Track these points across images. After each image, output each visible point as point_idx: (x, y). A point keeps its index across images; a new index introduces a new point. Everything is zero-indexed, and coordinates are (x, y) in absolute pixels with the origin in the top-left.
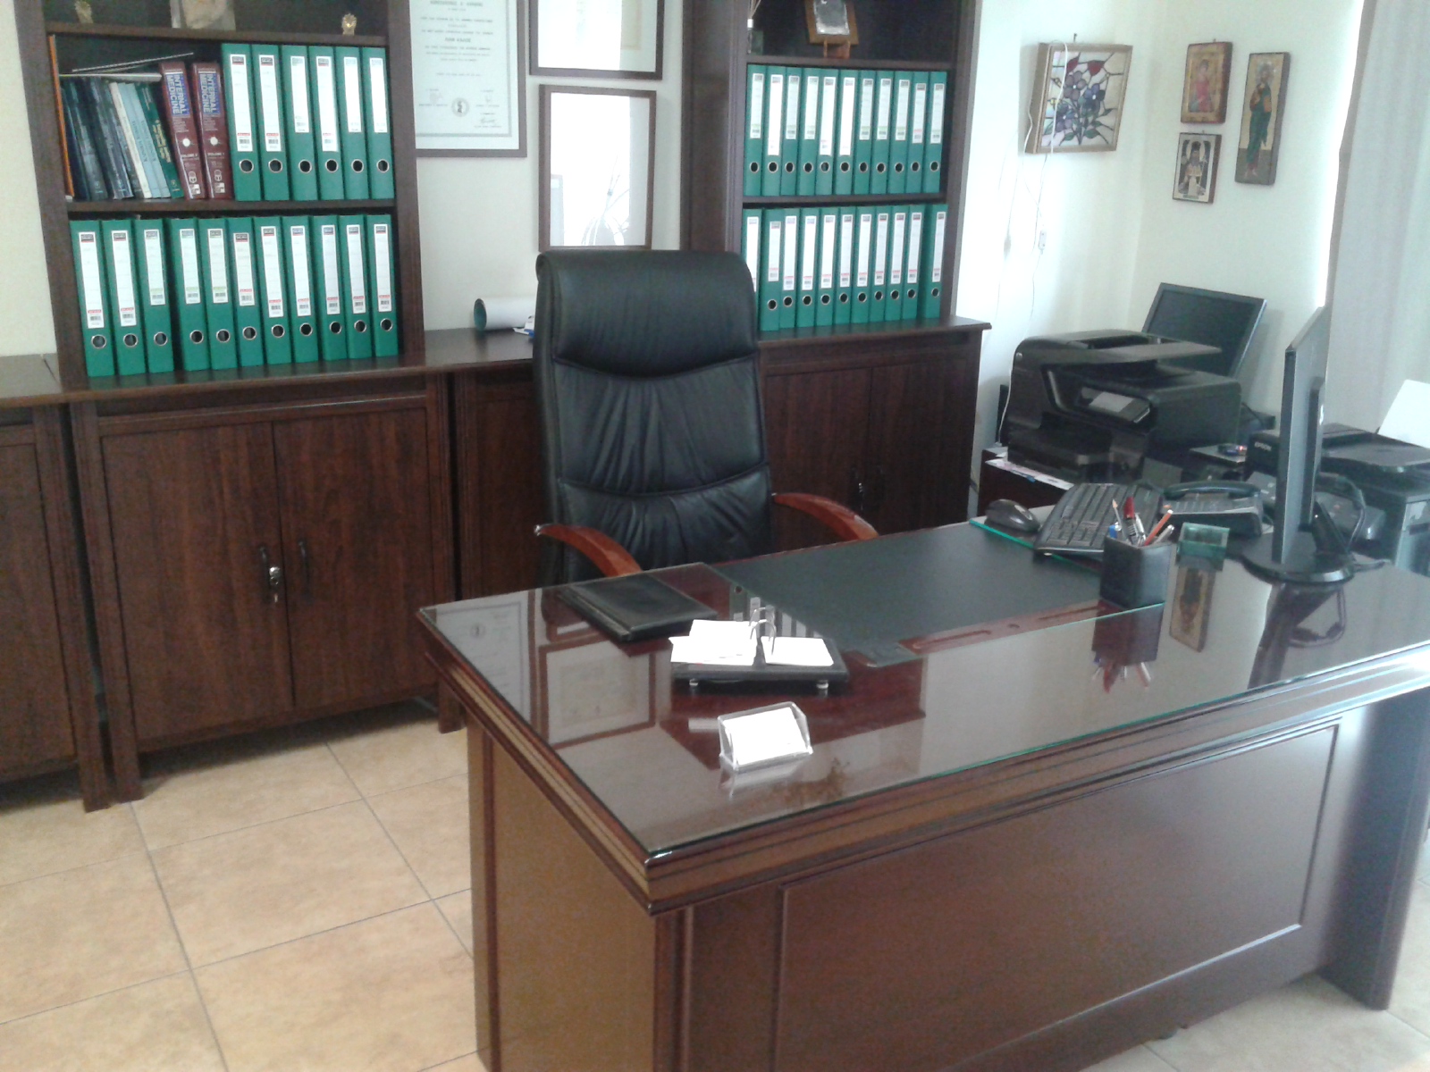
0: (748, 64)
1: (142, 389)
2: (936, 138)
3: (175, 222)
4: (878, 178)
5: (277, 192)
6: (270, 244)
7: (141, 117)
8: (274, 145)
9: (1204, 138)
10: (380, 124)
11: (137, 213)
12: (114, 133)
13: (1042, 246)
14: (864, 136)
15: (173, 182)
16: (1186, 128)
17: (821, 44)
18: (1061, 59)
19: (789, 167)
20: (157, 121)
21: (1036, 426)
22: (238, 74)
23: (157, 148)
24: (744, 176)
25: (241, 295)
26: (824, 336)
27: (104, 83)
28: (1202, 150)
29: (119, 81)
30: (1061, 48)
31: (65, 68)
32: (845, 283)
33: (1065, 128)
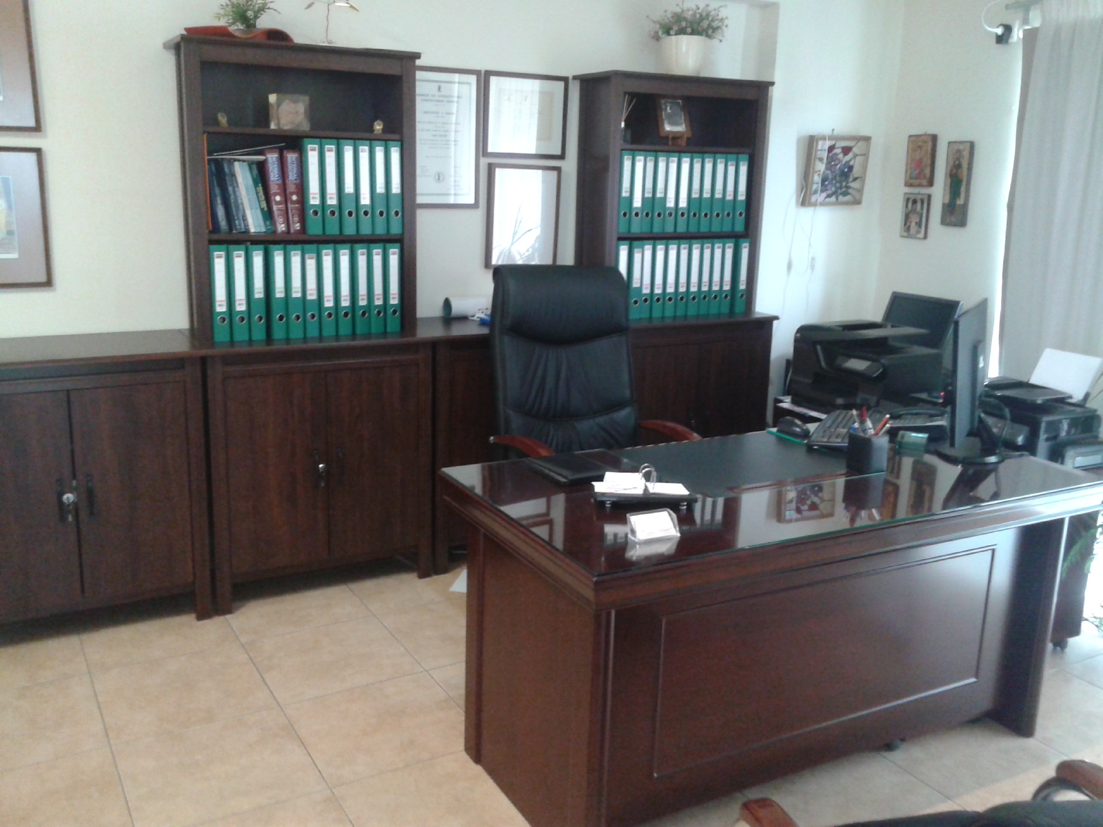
0: (622, 150)
1: (245, 349)
2: (742, 196)
3: (271, 247)
4: (704, 221)
5: (333, 230)
6: (328, 261)
7: (251, 182)
8: (332, 201)
9: (920, 197)
10: (396, 188)
11: (247, 241)
12: (234, 192)
13: (813, 267)
14: (695, 195)
15: (268, 223)
16: (908, 190)
17: (667, 138)
18: (823, 146)
19: (647, 215)
20: (260, 185)
21: (810, 381)
22: (313, 157)
23: (259, 202)
24: (618, 219)
25: (308, 292)
26: (668, 322)
27: (231, 162)
28: (919, 205)
29: (239, 160)
30: (824, 138)
31: (210, 153)
32: (682, 289)
33: (827, 190)
